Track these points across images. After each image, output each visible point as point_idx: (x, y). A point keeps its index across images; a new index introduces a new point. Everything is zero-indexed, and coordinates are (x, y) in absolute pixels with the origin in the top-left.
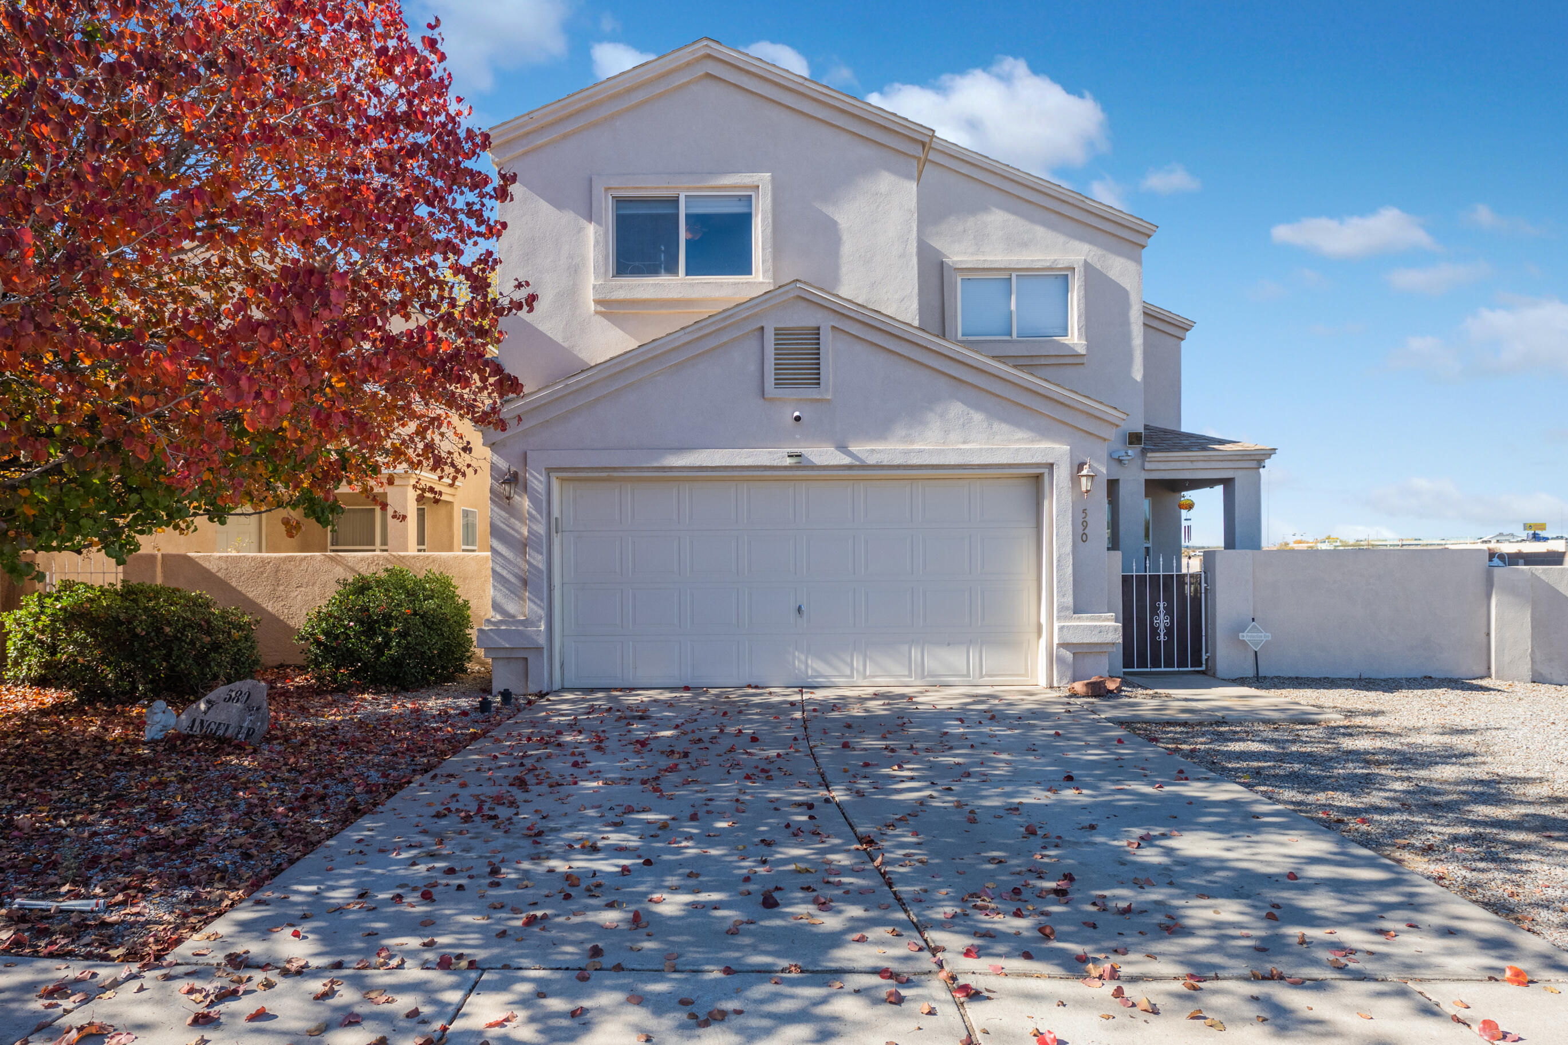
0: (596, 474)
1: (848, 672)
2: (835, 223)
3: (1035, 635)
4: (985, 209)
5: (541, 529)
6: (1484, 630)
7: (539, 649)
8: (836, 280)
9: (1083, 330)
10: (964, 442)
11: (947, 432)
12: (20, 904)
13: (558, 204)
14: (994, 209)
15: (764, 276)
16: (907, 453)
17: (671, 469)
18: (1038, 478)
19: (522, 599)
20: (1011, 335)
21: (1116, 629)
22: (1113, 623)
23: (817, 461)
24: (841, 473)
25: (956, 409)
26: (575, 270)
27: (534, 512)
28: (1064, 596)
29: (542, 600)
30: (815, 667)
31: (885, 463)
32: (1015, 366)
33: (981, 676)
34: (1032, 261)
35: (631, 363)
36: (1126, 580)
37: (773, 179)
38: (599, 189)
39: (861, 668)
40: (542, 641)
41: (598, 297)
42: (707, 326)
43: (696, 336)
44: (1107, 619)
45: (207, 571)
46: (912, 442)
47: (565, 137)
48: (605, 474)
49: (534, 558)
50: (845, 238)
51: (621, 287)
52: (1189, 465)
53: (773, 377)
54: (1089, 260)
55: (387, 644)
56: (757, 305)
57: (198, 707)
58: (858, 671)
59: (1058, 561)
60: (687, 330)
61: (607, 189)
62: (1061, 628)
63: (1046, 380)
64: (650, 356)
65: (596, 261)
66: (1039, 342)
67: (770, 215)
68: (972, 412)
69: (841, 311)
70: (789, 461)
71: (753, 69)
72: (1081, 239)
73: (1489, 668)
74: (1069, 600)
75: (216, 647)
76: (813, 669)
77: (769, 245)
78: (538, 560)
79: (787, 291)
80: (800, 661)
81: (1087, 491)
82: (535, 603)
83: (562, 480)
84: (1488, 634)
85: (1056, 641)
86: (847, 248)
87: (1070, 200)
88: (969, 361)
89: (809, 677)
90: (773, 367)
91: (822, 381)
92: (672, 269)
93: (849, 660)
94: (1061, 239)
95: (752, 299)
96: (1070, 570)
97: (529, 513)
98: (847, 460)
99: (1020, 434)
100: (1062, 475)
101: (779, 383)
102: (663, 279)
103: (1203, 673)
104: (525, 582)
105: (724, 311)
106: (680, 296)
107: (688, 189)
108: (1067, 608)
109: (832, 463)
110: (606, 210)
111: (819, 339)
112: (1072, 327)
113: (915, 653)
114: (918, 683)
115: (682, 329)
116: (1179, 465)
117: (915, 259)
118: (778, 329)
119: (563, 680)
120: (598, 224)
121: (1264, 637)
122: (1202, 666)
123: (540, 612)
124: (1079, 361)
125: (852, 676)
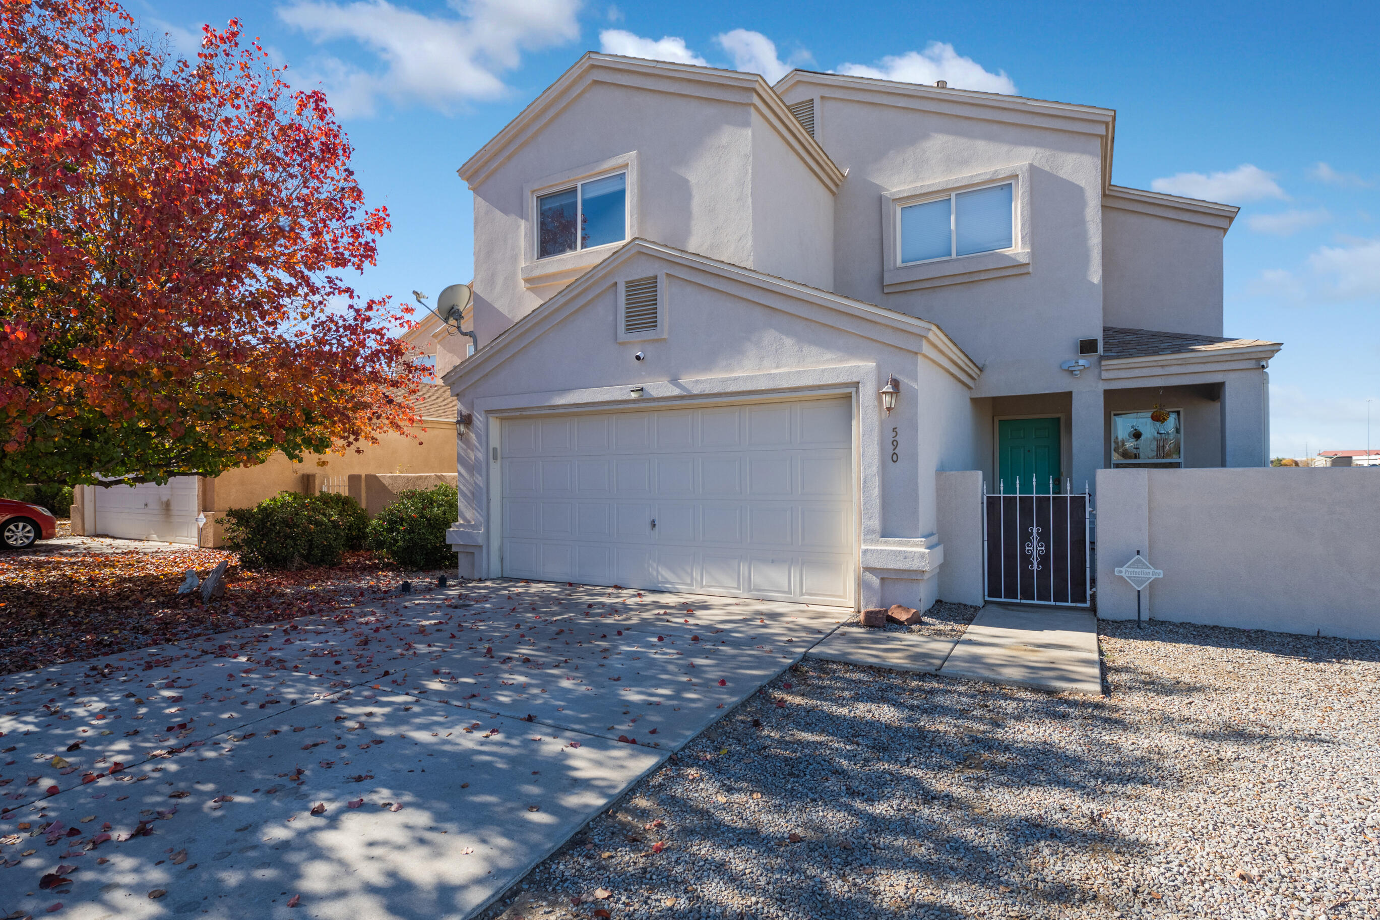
0: (515, 414)
1: (689, 581)
2: (687, 181)
4: (926, 136)
5: (480, 456)
7: (481, 547)
9: (1027, 238)
10: (777, 367)
11: (762, 358)
13: (505, 211)
14: (934, 135)
16: (724, 381)
17: (557, 406)
18: (849, 397)
19: (473, 509)
20: (950, 255)
21: (922, 556)
23: (655, 393)
24: (674, 403)
25: (770, 336)
26: (515, 259)
27: (479, 445)
28: (870, 518)
29: (482, 510)
30: (665, 575)
31: (707, 392)
33: (802, 594)
34: (972, 177)
35: (529, 325)
36: (992, 503)
37: (640, 154)
38: (527, 193)
39: (699, 578)
40: (481, 541)
41: (526, 276)
42: (577, 286)
44: (916, 545)
46: (731, 371)
47: (509, 158)
48: (518, 414)
49: (477, 479)
50: (695, 192)
51: (538, 266)
52: (1159, 371)
53: (624, 324)
54: (1036, 164)
56: (609, 264)
58: (696, 581)
59: (865, 482)
61: (533, 192)
62: (867, 552)
65: (525, 249)
66: (980, 256)
67: (636, 186)
68: (784, 337)
70: (634, 395)
71: (621, 67)
72: (1027, 143)
74: (875, 523)
76: (662, 576)
77: (636, 211)
78: (480, 480)
79: (631, 249)
80: (653, 568)
81: (891, 409)
82: (478, 513)
83: (501, 419)
85: (858, 564)
86: (697, 201)
87: (1011, 106)
89: (658, 583)
90: (624, 315)
91: (658, 323)
92: (572, 246)
93: (689, 571)
94: (1004, 148)
96: (876, 492)
97: (476, 445)
98: (676, 392)
99: (828, 355)
100: (866, 395)
101: (630, 328)
102: (569, 254)
103: (1085, 611)
104: (473, 496)
105: (582, 277)
106: (575, 263)
107: (583, 178)
108: (873, 532)
109: (666, 395)
110: (532, 208)
111: (656, 286)
112: (1016, 237)
113: (744, 569)
114: (746, 595)
117: (750, 200)
118: (627, 282)
119: (502, 571)
120: (527, 220)
121: (1152, 573)
122: (1085, 602)
123: (481, 519)
124: (1022, 271)
125: (692, 584)
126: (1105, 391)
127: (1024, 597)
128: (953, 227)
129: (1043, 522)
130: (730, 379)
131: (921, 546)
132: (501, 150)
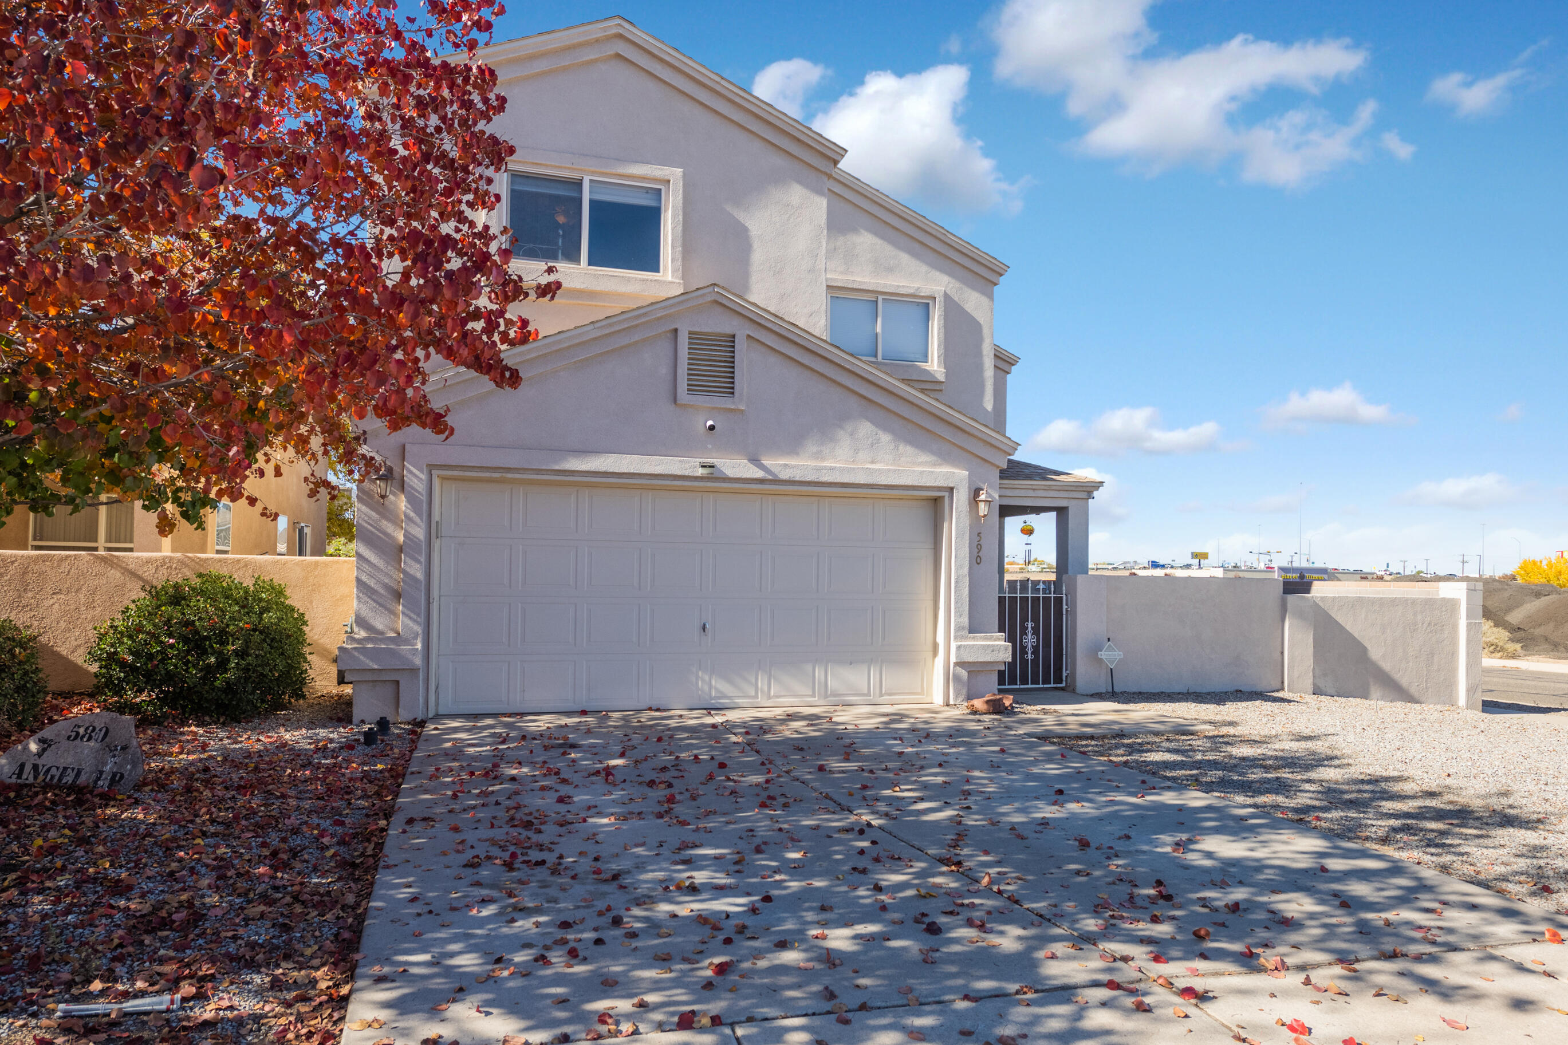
0: (487, 475)
1: (753, 694)
2: (746, 230)
3: (931, 654)
4: (856, 230)
5: (419, 533)
6: (1280, 650)
7: (414, 671)
8: (746, 287)
9: (942, 357)
10: (872, 462)
11: (857, 451)
12: (65, 1012)
14: (863, 231)
15: (673, 276)
16: (818, 469)
17: (573, 473)
18: (936, 501)
19: (393, 613)
20: (877, 356)
21: (1006, 649)
22: (1003, 643)
23: (730, 473)
24: (753, 486)
25: (865, 428)
27: (412, 514)
28: (960, 616)
29: (418, 615)
30: (719, 687)
31: (797, 479)
32: (923, 391)
33: (881, 695)
34: (898, 286)
37: (684, 175)
39: (766, 688)
40: (418, 661)
42: (620, 322)
43: (607, 331)
44: (999, 639)
46: (823, 459)
49: (411, 567)
50: (756, 244)
53: (686, 382)
54: (949, 292)
55: (222, 664)
56: (672, 306)
57: (26, 748)
58: (762, 692)
59: (957, 582)
60: (597, 325)
62: (959, 648)
63: (950, 407)
64: (554, 348)
66: (903, 366)
67: (681, 213)
68: (880, 432)
69: (758, 320)
70: (700, 472)
72: (943, 271)
73: (1283, 682)
74: (965, 620)
76: (717, 690)
77: (679, 243)
78: (415, 569)
79: (703, 295)
80: (703, 681)
81: (985, 516)
82: (410, 618)
83: (444, 478)
84: (1282, 653)
85: (953, 659)
86: (758, 256)
88: (880, 383)
89: (712, 699)
90: (686, 371)
91: (736, 391)
92: (573, 256)
94: (924, 268)
95: (667, 299)
96: (966, 591)
97: (406, 515)
98: (759, 474)
99: (924, 457)
100: (961, 498)
101: (692, 389)
102: (567, 267)
103: (1062, 689)
104: (397, 594)
105: (638, 308)
106: (583, 286)
107: (593, 173)
109: (744, 476)
111: (733, 347)
112: (932, 354)
113: (819, 673)
114: (821, 703)
115: (592, 323)
116: (1022, 493)
118: (692, 333)
119: (437, 705)
121: (1118, 656)
122: (1063, 682)
123: (416, 628)
124: (937, 387)
125: (756, 697)
127: (1022, 683)
128: (879, 330)
129: (1035, 620)
131: (1002, 640)
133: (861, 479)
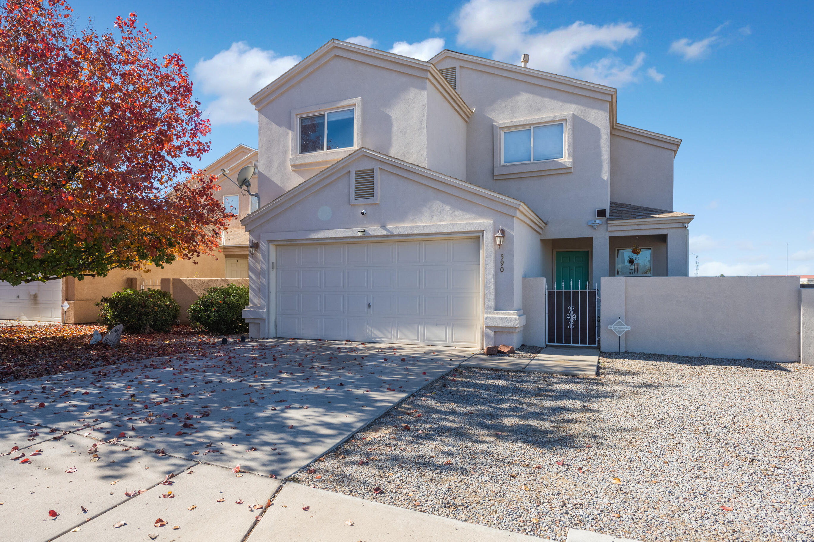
0: (285, 243)
1: (390, 337)
2: (390, 117)
4: (518, 94)
5: (265, 267)
7: (264, 319)
8: (389, 144)
9: (571, 154)
10: (441, 221)
11: (432, 216)
13: (279, 124)
14: (521, 93)
16: (412, 228)
18: (479, 238)
19: (259, 297)
20: (530, 160)
21: (515, 320)
22: (515, 317)
23: (372, 233)
24: (383, 239)
25: (437, 205)
26: (285, 153)
27: (263, 260)
28: (489, 301)
29: (265, 298)
30: (376, 333)
31: (402, 233)
33: (452, 342)
34: (542, 118)
35: (297, 193)
36: (550, 294)
37: (363, 99)
38: (293, 116)
39: (395, 335)
40: (265, 316)
41: (292, 163)
42: (326, 173)
43: (322, 178)
44: (512, 314)
45: (186, 285)
46: (415, 222)
47: (282, 94)
48: (288, 243)
50: (394, 123)
51: (300, 158)
52: (636, 227)
53: (354, 194)
54: (576, 114)
56: (346, 161)
59: (486, 282)
60: (318, 176)
61: (297, 115)
62: (488, 318)
64: (304, 188)
65: (292, 148)
66: (546, 162)
67: (361, 117)
68: (444, 205)
70: (360, 234)
71: (352, 49)
72: (571, 102)
73: (798, 357)
74: (492, 303)
75: (147, 314)
76: (374, 334)
78: (264, 281)
79: (358, 153)
80: (369, 330)
81: (500, 245)
82: (263, 300)
83: (274, 246)
84: (799, 333)
85: (484, 324)
87: (563, 82)
89: (372, 338)
90: (354, 189)
91: (374, 195)
92: (321, 148)
93: (390, 331)
94: (560, 104)
96: (492, 287)
97: (261, 260)
98: (385, 233)
99: (468, 216)
100: (488, 237)
101: (357, 197)
102: (319, 153)
103: (596, 349)
104: (259, 289)
105: (332, 165)
106: (322, 160)
107: (328, 110)
108: (491, 308)
109: (379, 234)
110: (297, 124)
111: (373, 175)
112: (565, 152)
113: (421, 329)
114: (422, 343)
115: (316, 175)
117: (425, 130)
118: (356, 171)
119: (276, 333)
120: (293, 131)
121: (626, 328)
122: (595, 344)
123: (265, 303)
124: (568, 171)
125: (391, 338)
126: (610, 238)
127: (566, 342)
128: (532, 145)
129: (575, 304)
130: (415, 227)
131: (515, 315)
132: (277, 89)
133: (433, 230)
